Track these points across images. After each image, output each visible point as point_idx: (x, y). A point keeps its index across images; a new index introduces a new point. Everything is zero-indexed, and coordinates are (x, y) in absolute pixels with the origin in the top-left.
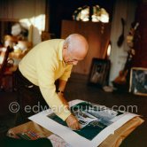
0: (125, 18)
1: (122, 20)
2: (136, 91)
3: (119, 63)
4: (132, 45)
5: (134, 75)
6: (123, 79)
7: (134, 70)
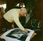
0: (30, 5)
1: (29, 6)
2: (33, 26)
3: (28, 18)
4: (32, 13)
5: (32, 22)
6: (29, 23)
7: (32, 20)
